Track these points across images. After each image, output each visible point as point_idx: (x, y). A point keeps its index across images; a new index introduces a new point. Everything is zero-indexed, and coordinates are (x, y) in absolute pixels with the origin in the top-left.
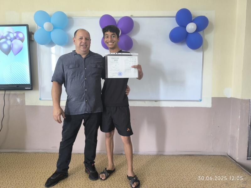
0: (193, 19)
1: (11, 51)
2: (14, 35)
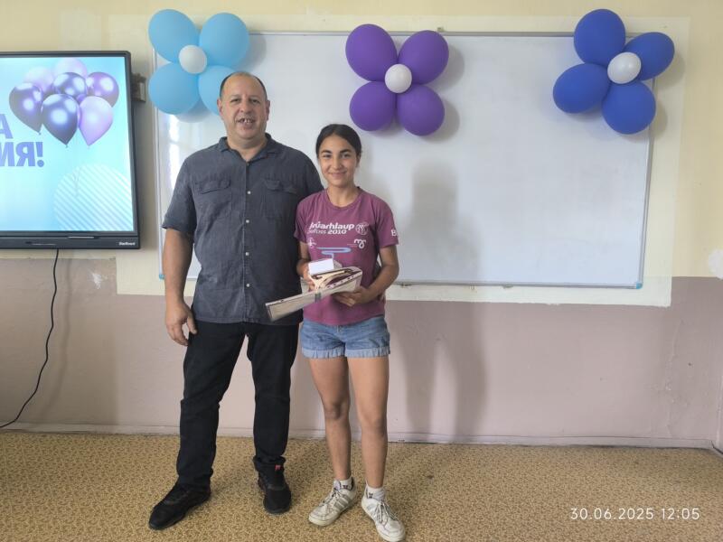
1: (78, 130)
2: (85, 84)
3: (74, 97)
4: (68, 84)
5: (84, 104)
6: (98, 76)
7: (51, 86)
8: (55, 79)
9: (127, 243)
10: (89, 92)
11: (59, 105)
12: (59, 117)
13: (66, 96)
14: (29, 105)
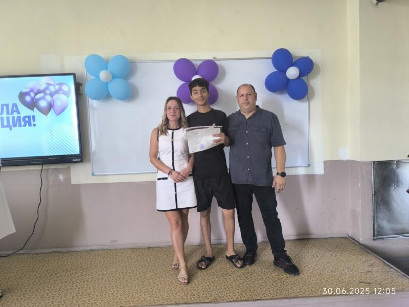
0: (294, 60)
1: (52, 109)
2: (55, 88)
3: (50, 94)
4: (47, 88)
5: (55, 97)
6: (61, 84)
7: (39, 90)
8: (40, 86)
9: (76, 160)
10: (57, 92)
11: (43, 98)
12: (43, 104)
13: (46, 94)
14: (28, 99)
